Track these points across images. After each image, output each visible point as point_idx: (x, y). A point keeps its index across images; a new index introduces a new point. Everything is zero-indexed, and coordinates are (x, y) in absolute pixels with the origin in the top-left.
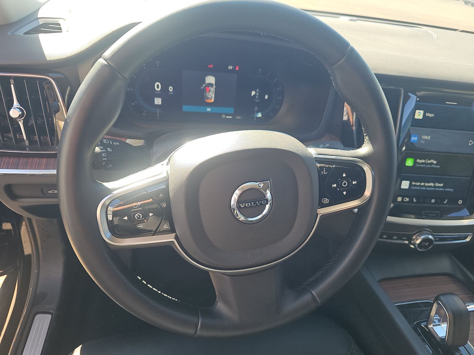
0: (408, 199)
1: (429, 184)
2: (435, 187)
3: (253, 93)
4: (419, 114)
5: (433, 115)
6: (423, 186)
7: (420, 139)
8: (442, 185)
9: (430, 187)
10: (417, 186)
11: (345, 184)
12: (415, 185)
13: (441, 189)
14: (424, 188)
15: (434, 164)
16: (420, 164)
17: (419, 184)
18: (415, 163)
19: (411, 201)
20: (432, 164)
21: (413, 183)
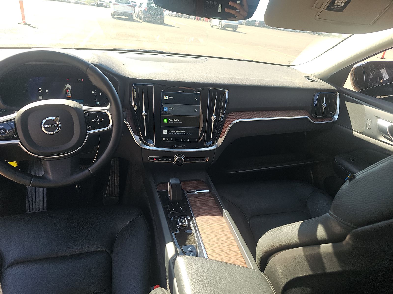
0: (168, 139)
1: (178, 132)
2: (181, 133)
3: (93, 92)
4: (166, 97)
5: (173, 98)
6: (174, 132)
7: (168, 109)
8: (185, 132)
9: (179, 133)
10: (172, 132)
11: (98, 120)
12: (170, 132)
13: (185, 134)
14: (176, 134)
15: (178, 121)
16: (171, 121)
17: (172, 131)
18: (168, 121)
19: (170, 140)
20: (177, 121)
21: (169, 131)
